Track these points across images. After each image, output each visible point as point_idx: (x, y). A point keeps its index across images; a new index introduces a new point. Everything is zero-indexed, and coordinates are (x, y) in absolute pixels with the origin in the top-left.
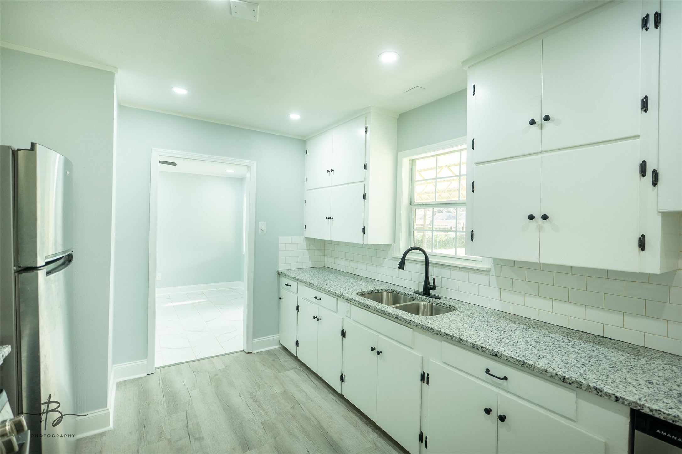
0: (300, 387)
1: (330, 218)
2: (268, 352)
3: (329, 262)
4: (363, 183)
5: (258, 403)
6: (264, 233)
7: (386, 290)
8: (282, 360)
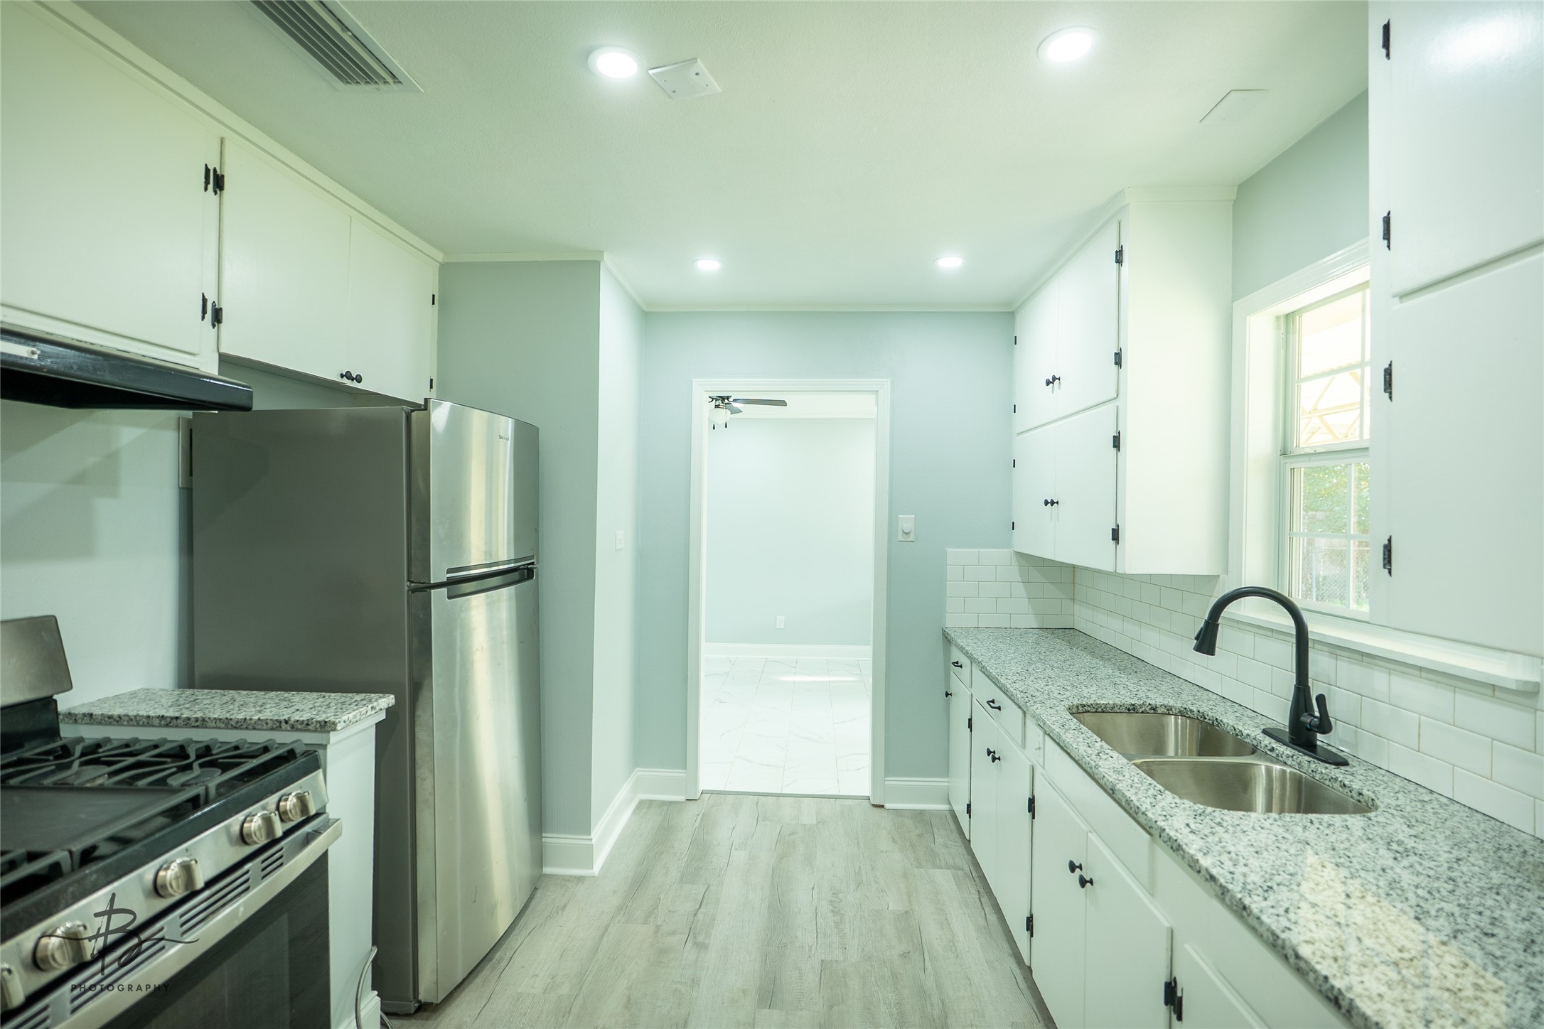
0: (946, 915)
1: (1053, 503)
2: (919, 815)
3: (1084, 618)
4: (1112, 406)
5: (837, 918)
6: (909, 540)
7: (1180, 711)
8: (939, 840)
